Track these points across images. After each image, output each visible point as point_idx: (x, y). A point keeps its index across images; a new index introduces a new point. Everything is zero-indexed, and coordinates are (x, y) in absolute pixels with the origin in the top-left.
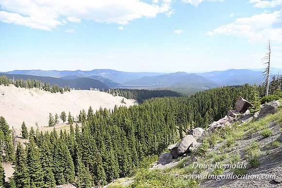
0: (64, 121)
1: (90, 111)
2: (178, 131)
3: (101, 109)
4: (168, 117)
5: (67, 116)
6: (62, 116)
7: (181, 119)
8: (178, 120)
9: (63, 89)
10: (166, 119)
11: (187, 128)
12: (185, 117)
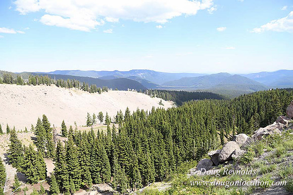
0: (101, 121)
1: (127, 112)
2: (219, 136)
3: (138, 111)
4: (208, 121)
5: (105, 116)
6: (99, 116)
7: (223, 123)
8: (219, 125)
9: (101, 89)
10: (206, 123)
11: (229, 133)
12: (227, 122)
